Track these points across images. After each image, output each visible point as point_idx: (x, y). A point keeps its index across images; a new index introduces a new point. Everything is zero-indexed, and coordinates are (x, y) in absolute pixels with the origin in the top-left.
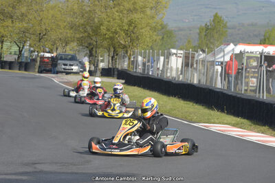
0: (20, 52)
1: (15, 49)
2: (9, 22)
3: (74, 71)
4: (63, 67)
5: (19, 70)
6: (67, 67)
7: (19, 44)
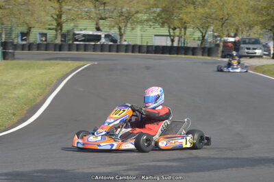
0: (203, 37)
1: (198, 34)
2: (191, 8)
3: (257, 54)
4: (246, 51)
5: (203, 55)
6: (250, 51)
7: (201, 29)
